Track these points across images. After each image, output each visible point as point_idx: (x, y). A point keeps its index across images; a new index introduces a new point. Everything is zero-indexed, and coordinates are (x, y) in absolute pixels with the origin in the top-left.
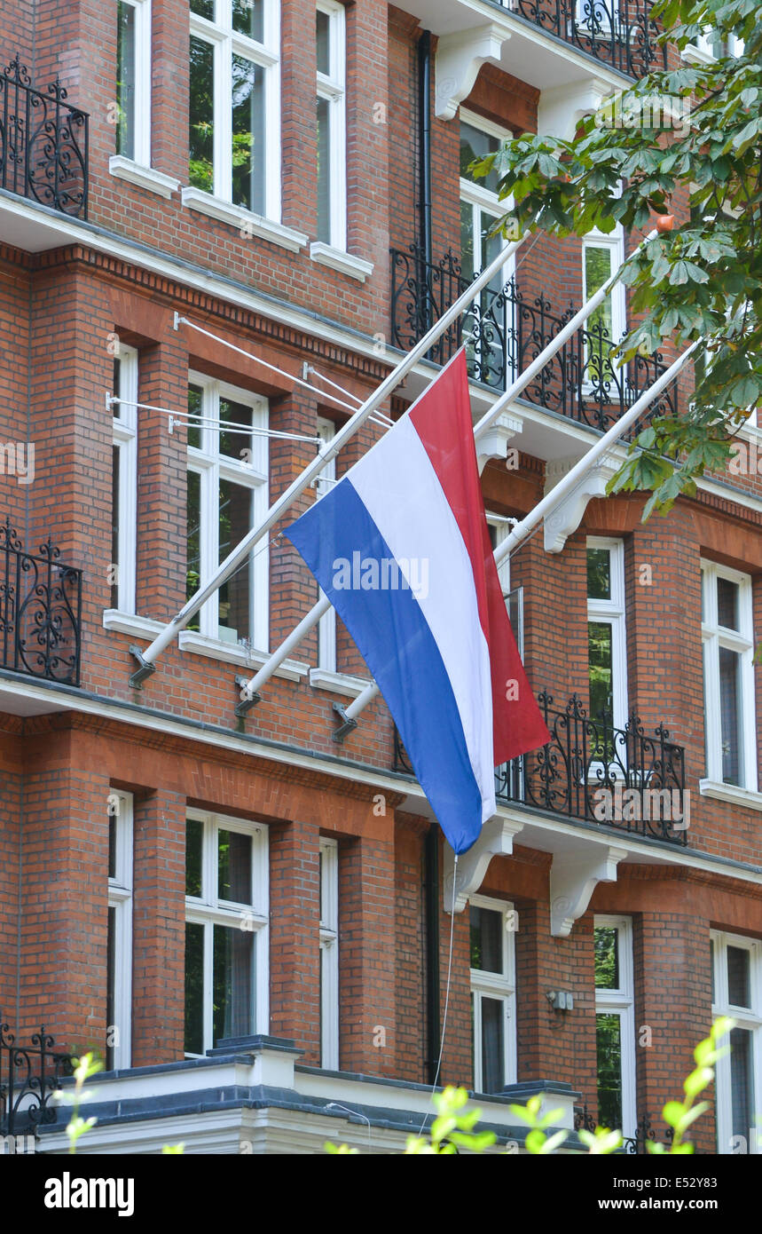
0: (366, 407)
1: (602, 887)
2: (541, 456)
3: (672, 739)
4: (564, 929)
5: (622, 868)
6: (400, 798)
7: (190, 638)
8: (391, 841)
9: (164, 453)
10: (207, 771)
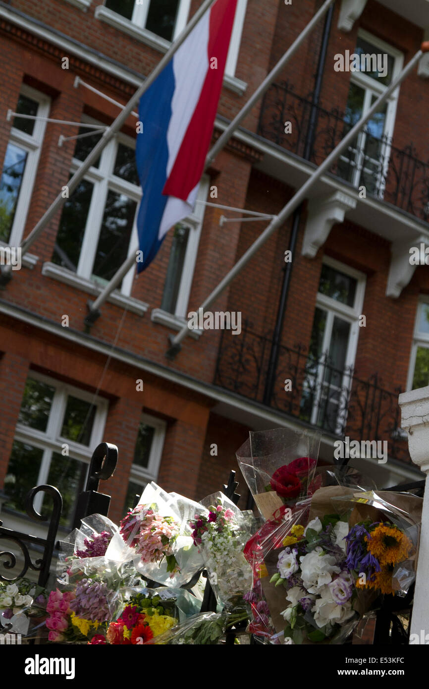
6: (213, 402)
7: (50, 268)
8: (204, 427)
9: (52, 155)
10: (51, 351)
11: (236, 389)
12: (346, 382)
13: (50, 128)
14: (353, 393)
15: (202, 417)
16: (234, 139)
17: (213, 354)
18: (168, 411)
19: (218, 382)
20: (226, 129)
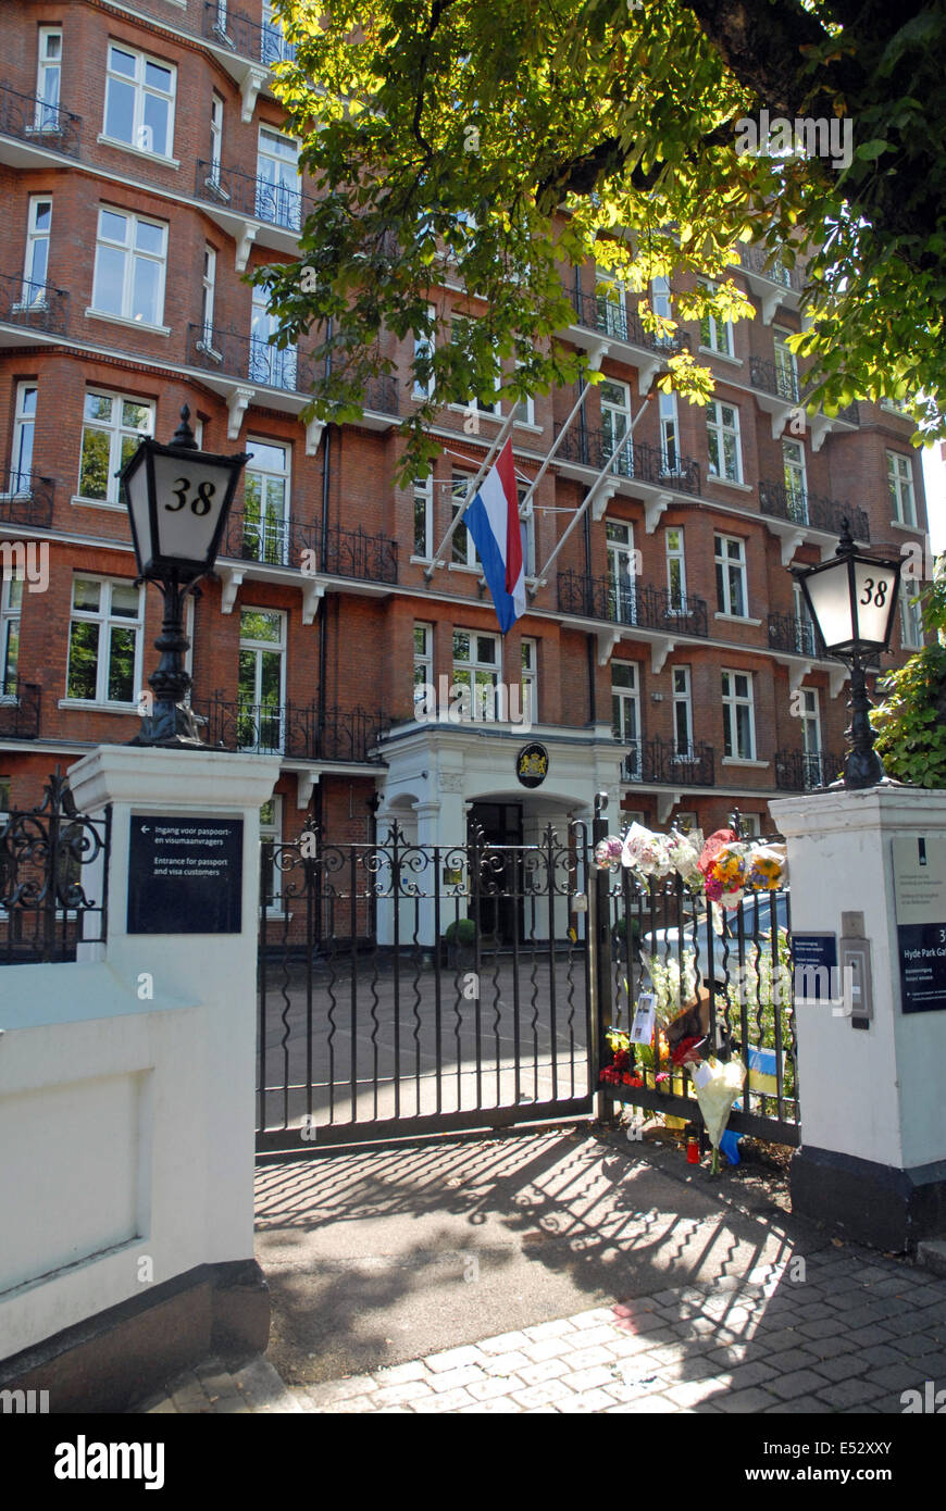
0: (483, 465)
1: (670, 654)
2: (641, 498)
3: (700, 598)
4: (657, 670)
5: (675, 647)
6: (560, 622)
7: (454, 566)
8: (558, 638)
9: (440, 498)
10: (463, 614)
11: (572, 611)
12: (633, 591)
13: (435, 486)
14: (638, 598)
15: (556, 632)
16: (551, 465)
17: (555, 594)
18: (536, 634)
19: (560, 609)
20: (545, 460)
